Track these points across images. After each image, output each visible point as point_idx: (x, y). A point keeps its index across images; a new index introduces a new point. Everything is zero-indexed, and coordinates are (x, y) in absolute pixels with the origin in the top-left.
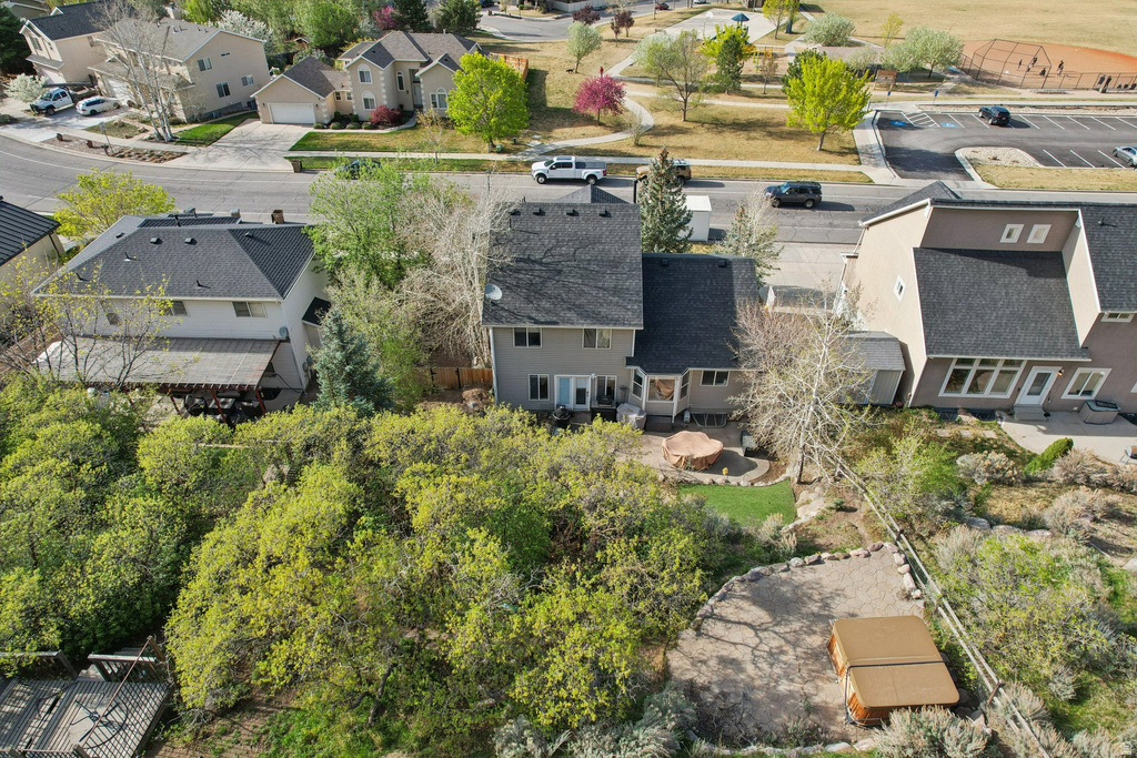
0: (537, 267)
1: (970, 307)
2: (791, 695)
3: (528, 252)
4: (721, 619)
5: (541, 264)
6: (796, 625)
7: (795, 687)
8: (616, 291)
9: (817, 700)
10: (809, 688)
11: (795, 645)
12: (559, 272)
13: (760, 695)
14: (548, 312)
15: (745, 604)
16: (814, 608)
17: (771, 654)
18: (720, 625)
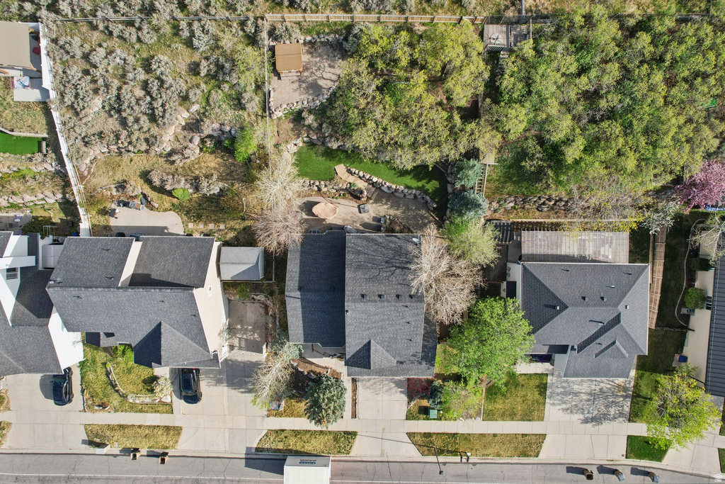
0: (397, 265)
1: (186, 259)
2: (316, 57)
3: (403, 273)
4: (332, 81)
5: (396, 267)
6: (310, 79)
7: (315, 59)
8: (358, 253)
9: (310, 56)
10: (311, 59)
11: (312, 72)
12: (387, 262)
13: (325, 57)
14: (391, 242)
15: (324, 86)
16: (304, 85)
17: (319, 69)
18: (333, 79)
